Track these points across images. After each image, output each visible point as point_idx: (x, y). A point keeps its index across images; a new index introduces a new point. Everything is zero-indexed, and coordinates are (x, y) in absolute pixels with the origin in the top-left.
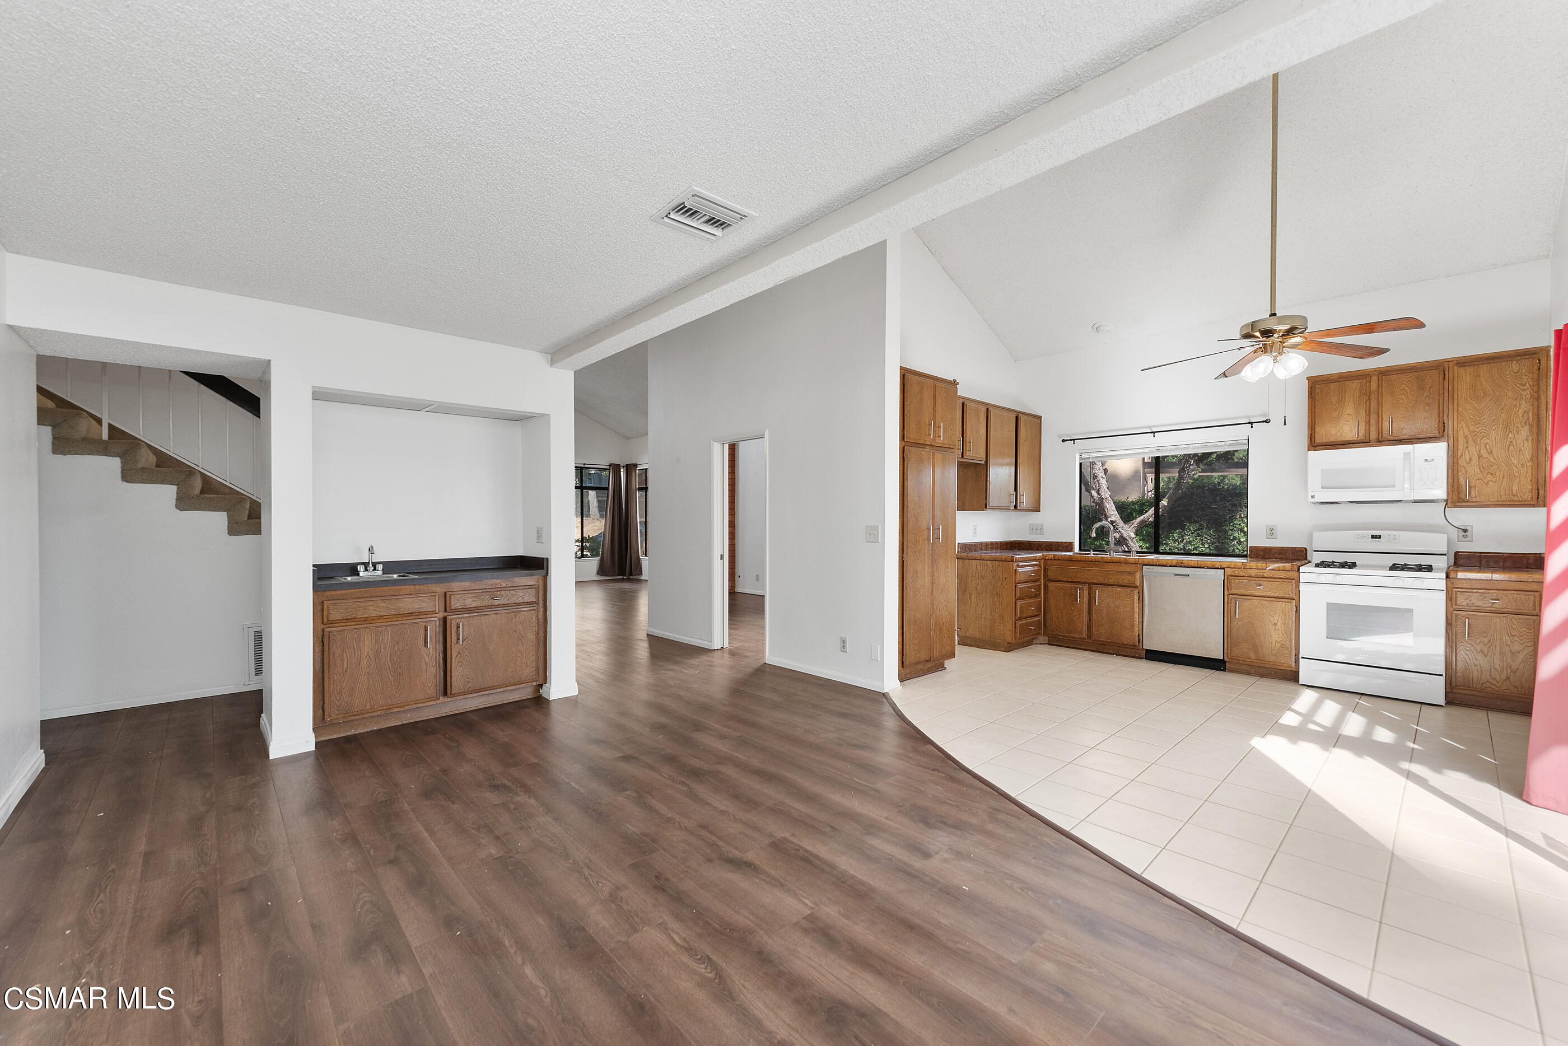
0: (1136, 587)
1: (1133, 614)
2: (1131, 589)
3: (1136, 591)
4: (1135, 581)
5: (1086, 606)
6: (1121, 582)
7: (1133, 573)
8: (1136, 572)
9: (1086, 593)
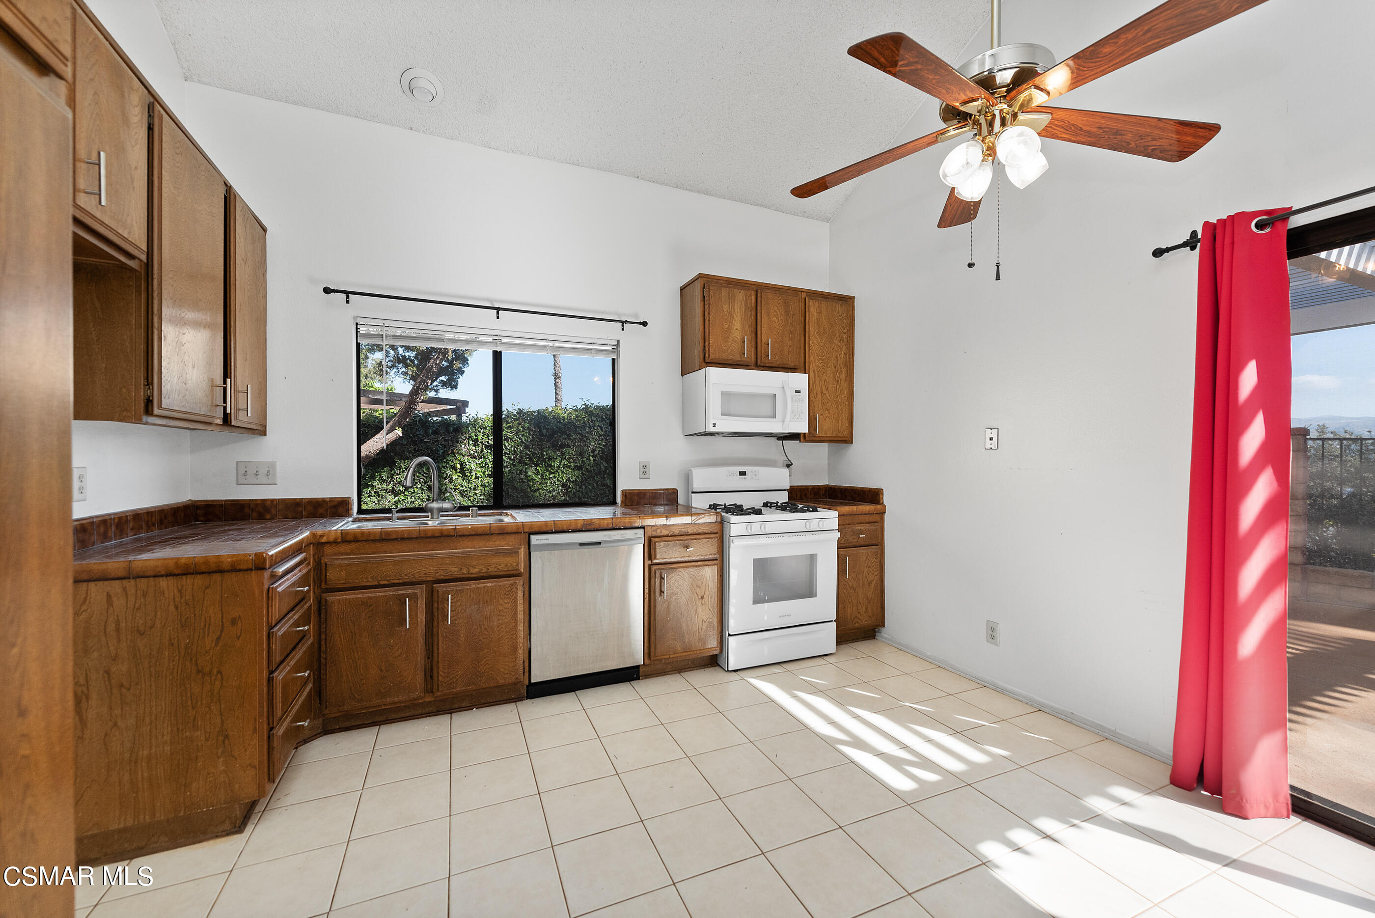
0: (519, 575)
1: (517, 625)
2: (512, 580)
3: (520, 582)
4: (517, 565)
5: (421, 631)
6: (492, 570)
7: (514, 553)
8: (520, 549)
9: (422, 603)
